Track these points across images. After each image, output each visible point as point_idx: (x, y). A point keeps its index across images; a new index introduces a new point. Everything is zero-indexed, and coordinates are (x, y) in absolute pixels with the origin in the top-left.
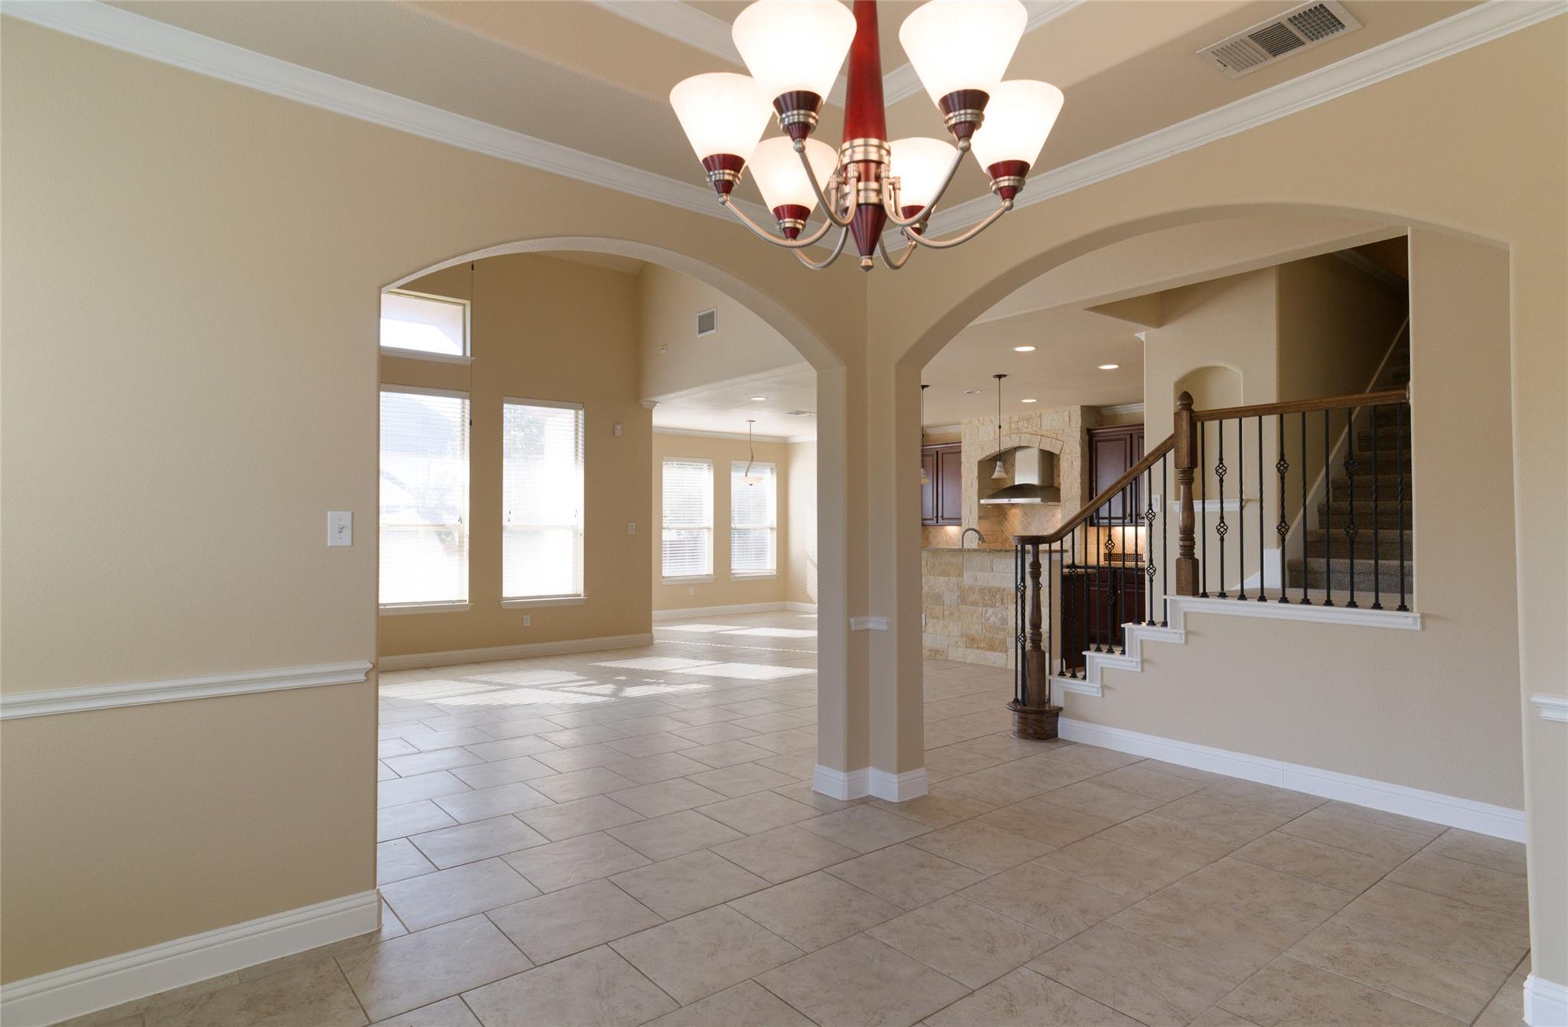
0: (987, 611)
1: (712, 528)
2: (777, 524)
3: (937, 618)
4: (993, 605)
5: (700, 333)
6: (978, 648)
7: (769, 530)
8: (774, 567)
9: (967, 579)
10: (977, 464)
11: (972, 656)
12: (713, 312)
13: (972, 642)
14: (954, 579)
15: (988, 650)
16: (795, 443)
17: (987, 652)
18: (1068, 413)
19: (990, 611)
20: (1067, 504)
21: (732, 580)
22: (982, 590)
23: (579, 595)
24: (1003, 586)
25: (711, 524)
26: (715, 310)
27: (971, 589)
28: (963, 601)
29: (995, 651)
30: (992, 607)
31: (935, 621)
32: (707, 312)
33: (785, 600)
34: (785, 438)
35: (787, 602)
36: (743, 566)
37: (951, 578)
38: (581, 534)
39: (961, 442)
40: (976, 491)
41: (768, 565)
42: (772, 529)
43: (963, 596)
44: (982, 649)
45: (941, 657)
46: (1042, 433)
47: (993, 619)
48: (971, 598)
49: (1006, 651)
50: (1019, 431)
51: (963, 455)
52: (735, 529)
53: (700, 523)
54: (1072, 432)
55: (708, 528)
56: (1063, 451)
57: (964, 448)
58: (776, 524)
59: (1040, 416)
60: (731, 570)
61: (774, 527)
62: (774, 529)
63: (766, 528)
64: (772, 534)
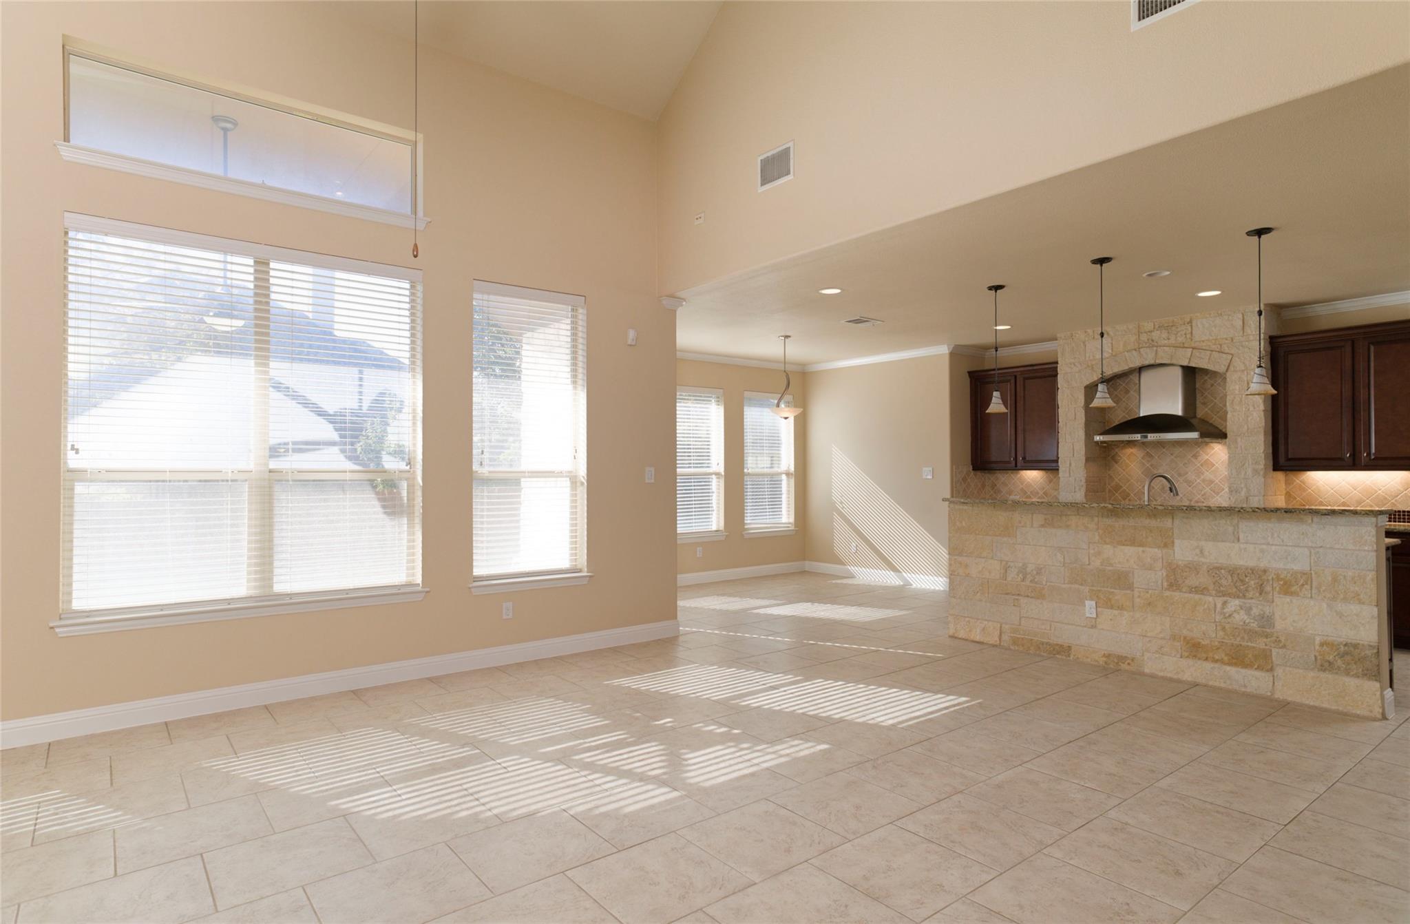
0: (1225, 603)
1: (723, 474)
2: (795, 468)
3: (1121, 608)
4: (1242, 595)
5: (762, 185)
6: (1206, 659)
7: (784, 477)
8: (792, 520)
9: (1183, 551)
10: (1083, 391)
11: (1193, 671)
12: (789, 148)
13: (1195, 649)
14: (1156, 552)
15: (1230, 664)
16: (812, 373)
17: (1228, 668)
18: (1241, 316)
19: (1234, 604)
20: (1239, 440)
21: (746, 536)
22: (1215, 570)
23: (580, 571)
24: (1262, 565)
25: (721, 469)
26: (790, 144)
27: (1194, 568)
28: (1173, 585)
29: (1246, 666)
30: (1238, 597)
31: (1116, 612)
32: (781, 149)
33: (804, 559)
34: (804, 365)
35: (807, 562)
36: (757, 521)
37: (1148, 549)
38: (582, 484)
39: (1057, 363)
40: (1082, 425)
41: (786, 517)
42: (788, 474)
43: (1175, 578)
44: (1216, 661)
45: (1127, 667)
46: (1193, 345)
47: (1241, 617)
48: (1193, 581)
49: (1271, 670)
50: (1152, 344)
51: (1060, 378)
52: (749, 474)
53: (708, 467)
54: (1248, 341)
55: (717, 474)
56: (1231, 368)
57: (1062, 370)
58: (793, 469)
59: (1190, 322)
60: (744, 524)
61: (791, 472)
62: (792, 474)
63: (781, 474)
64: (788, 481)
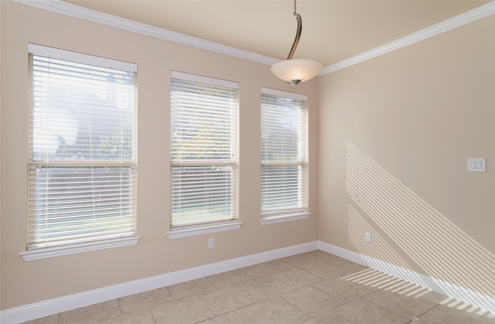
7: (299, 167)
21: (262, 224)
36: (273, 208)
41: (301, 203)
42: (303, 165)
58: (308, 161)
60: (260, 211)
61: (305, 163)
62: (307, 165)
63: (297, 165)
64: (303, 170)
